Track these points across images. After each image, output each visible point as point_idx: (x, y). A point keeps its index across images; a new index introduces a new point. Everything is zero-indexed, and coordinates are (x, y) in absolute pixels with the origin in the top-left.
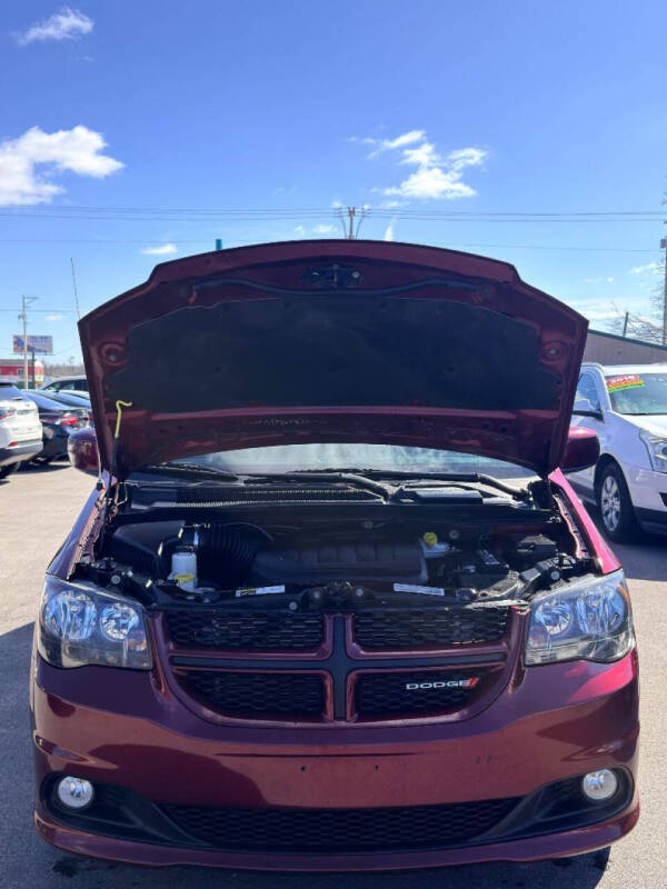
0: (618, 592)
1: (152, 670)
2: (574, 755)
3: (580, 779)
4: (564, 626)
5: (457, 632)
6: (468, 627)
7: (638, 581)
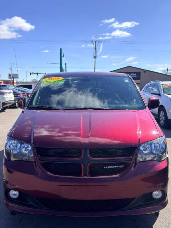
0: (164, 142)
1: (34, 162)
2: (150, 186)
3: (152, 193)
4: (148, 151)
5: (118, 152)
6: (122, 151)
7: (169, 138)
